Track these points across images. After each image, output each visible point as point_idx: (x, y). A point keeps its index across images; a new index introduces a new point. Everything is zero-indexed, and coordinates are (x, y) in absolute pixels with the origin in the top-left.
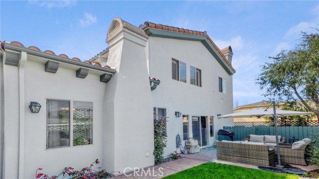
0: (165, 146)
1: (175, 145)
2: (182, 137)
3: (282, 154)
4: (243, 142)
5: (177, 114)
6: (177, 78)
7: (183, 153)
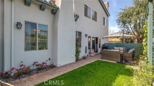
0: (80, 52)
1: (85, 52)
2: (88, 48)
3: (125, 56)
4: (111, 50)
5: (86, 35)
6: (86, 16)
7: (88, 56)
